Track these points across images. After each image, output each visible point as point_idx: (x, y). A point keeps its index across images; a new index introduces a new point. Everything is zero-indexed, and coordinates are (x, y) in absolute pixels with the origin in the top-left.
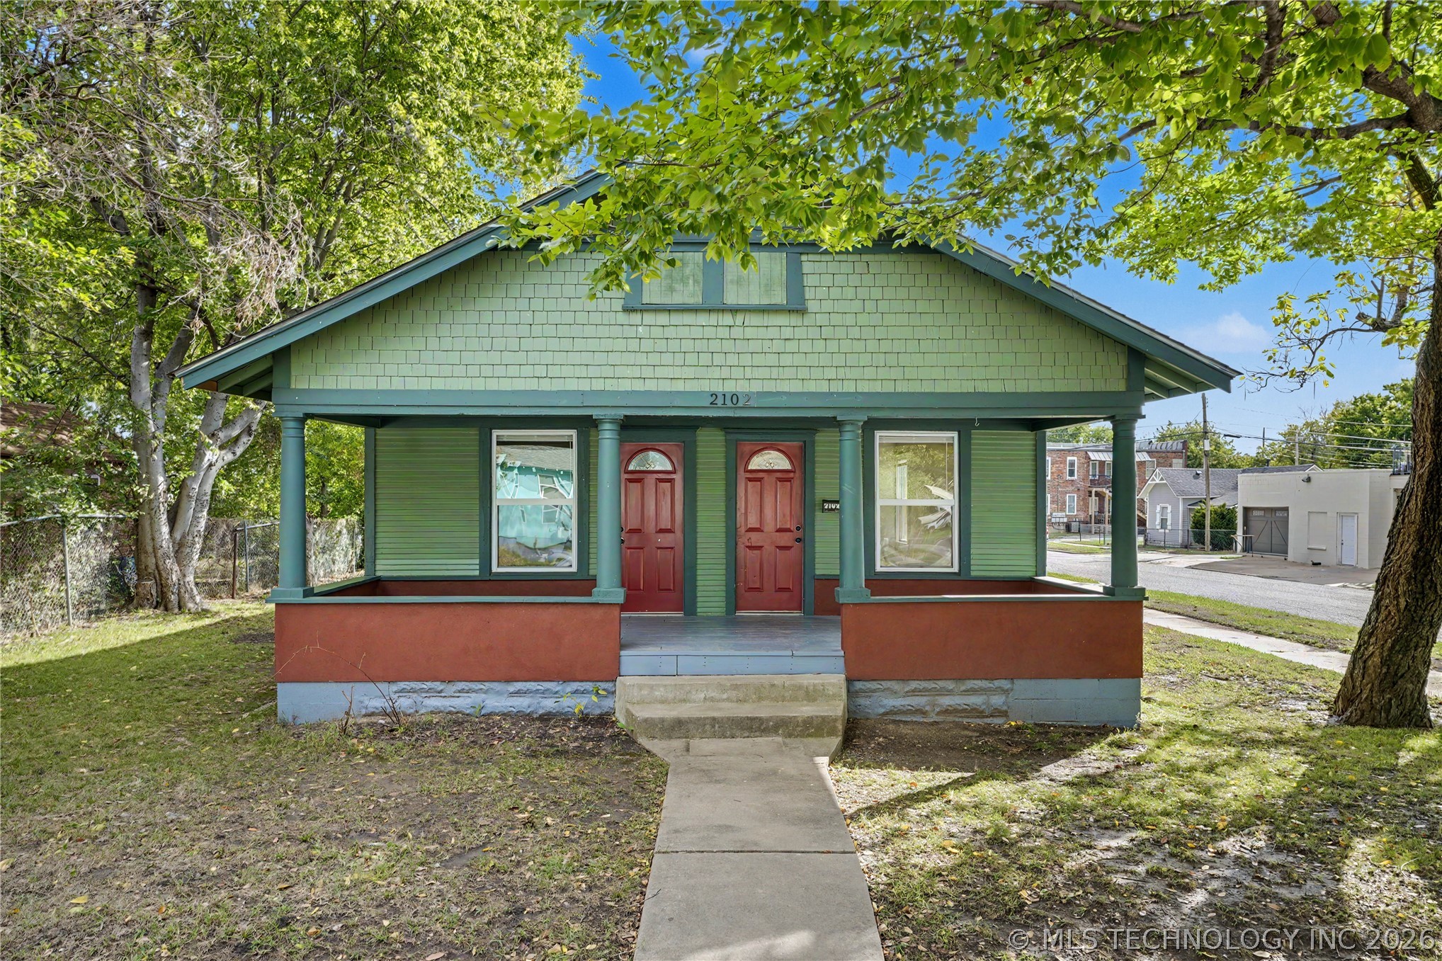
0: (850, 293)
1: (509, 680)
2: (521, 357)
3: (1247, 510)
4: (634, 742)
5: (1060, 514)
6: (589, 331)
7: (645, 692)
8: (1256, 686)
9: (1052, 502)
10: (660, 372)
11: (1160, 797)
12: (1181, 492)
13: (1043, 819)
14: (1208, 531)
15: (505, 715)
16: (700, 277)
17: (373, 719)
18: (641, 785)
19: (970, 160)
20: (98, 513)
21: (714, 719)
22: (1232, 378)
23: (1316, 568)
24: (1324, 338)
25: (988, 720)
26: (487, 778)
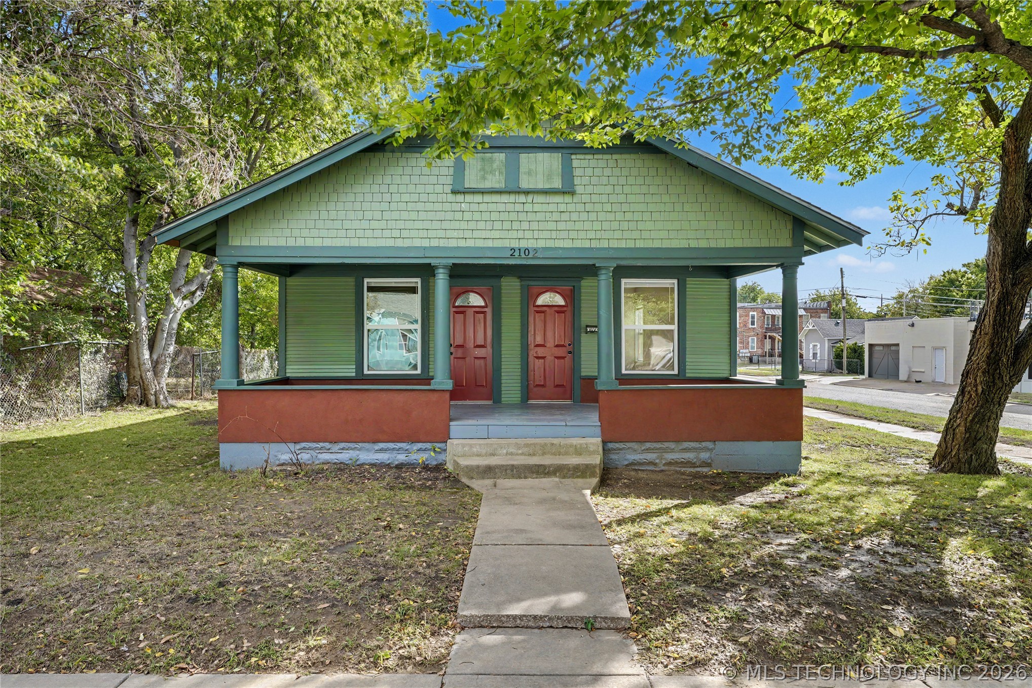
0: (604, 180)
1: (375, 441)
2: (383, 224)
3: (871, 346)
4: (459, 481)
5: (744, 351)
6: (429, 206)
7: (466, 449)
8: (879, 451)
9: (740, 343)
10: (476, 234)
11: (816, 514)
12: (826, 335)
13: (736, 527)
14: (845, 360)
15: (373, 465)
16: (504, 171)
17: (284, 467)
18: (464, 506)
19: (686, 79)
20: (102, 341)
21: (513, 466)
22: (863, 236)
23: (917, 383)
24: (924, 220)
25: (698, 469)
26: (360, 501)
